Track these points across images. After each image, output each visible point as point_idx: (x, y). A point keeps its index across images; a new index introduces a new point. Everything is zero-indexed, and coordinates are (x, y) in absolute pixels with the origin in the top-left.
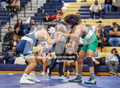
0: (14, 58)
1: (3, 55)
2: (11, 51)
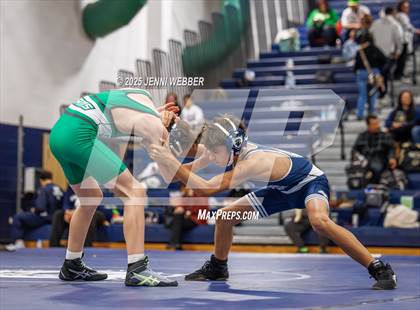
0: (383, 210)
1: (350, 198)
2: (375, 189)
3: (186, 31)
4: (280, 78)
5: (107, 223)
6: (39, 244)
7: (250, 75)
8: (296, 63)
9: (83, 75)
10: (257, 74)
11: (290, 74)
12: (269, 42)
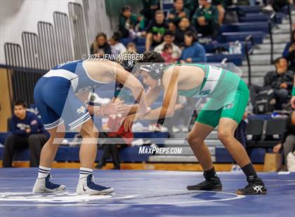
9: (21, 15)
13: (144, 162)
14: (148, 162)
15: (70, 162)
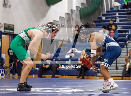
3: (82, 3)
4: (114, 19)
5: (58, 69)
6: (34, 76)
7: (104, 18)
8: (119, 14)
9: (46, 18)
10: (106, 18)
11: (118, 18)
12: (110, 7)
13: (95, 76)
14: (96, 76)
15: (66, 75)
